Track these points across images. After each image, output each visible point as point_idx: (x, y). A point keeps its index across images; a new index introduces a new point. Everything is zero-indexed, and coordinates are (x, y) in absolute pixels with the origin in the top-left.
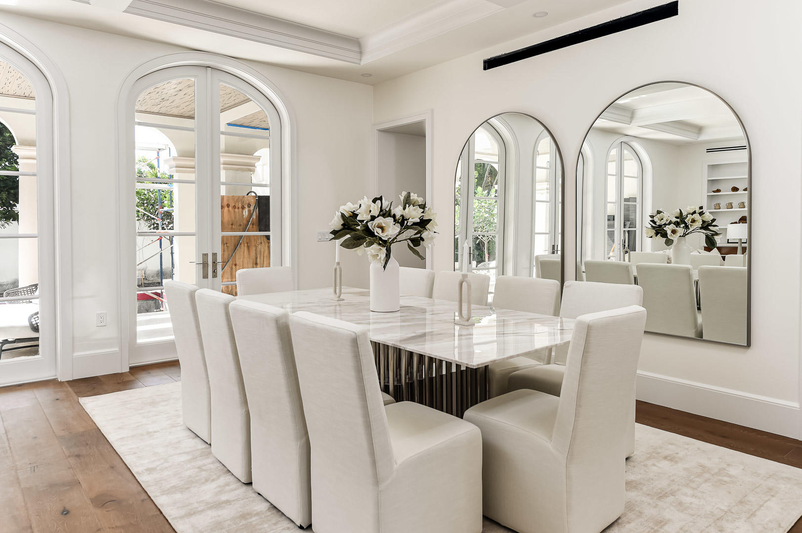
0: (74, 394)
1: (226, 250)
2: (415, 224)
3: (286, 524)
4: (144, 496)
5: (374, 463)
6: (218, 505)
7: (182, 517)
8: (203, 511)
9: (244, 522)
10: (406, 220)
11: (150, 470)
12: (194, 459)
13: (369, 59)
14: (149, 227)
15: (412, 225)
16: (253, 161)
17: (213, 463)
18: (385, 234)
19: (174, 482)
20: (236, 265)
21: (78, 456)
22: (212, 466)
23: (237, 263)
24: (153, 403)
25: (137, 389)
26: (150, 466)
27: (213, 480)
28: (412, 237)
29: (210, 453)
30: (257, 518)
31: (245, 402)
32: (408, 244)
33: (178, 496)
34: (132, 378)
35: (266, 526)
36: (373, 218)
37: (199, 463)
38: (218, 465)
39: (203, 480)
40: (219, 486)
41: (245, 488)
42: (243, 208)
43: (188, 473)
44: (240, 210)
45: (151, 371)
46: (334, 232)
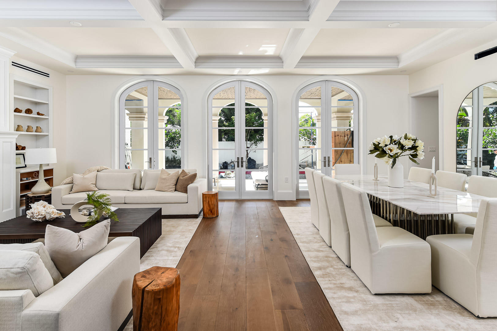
0: (277, 205)
1: (337, 155)
2: (409, 148)
3: (342, 264)
4: (295, 242)
5: (370, 244)
6: (318, 251)
7: (306, 251)
8: (313, 251)
9: (326, 259)
10: (404, 146)
11: (298, 234)
12: (313, 234)
13: (402, 65)
14: (309, 143)
15: (408, 149)
16: (350, 115)
17: (319, 237)
18: (392, 153)
19: (305, 240)
20: (341, 161)
21: (277, 225)
22: (319, 238)
23: (342, 161)
24: (302, 213)
25: (297, 207)
26: (298, 233)
27: (319, 243)
28: (411, 154)
29: (319, 234)
30: (331, 259)
31: (329, 215)
32: (409, 157)
33: (306, 244)
34: (296, 203)
35: (334, 262)
36: (386, 145)
37: (315, 236)
38: (321, 238)
39: (315, 242)
40: (320, 245)
41: (329, 248)
42: (345, 136)
43: (310, 238)
44: (343, 137)
45: (303, 201)
46: (371, 151)
